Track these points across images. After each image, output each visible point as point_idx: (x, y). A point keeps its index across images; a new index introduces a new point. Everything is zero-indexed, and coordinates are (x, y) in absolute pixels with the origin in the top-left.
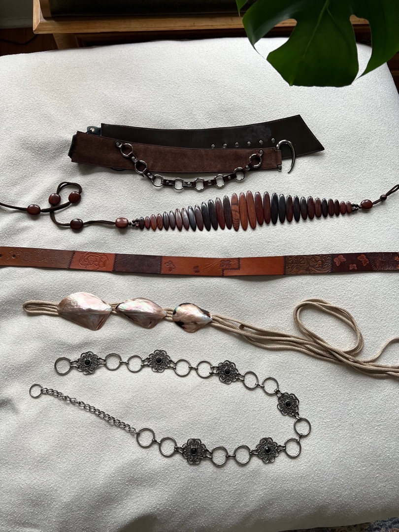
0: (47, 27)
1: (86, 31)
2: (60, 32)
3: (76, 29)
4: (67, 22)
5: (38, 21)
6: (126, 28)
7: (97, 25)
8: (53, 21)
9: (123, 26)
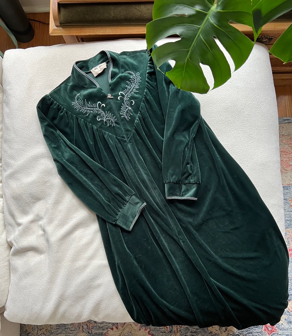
0: (58, 32)
1: (80, 34)
3: (75, 33)
4: (69, 29)
5: (52, 28)
6: (103, 33)
7: (86, 31)
8: (61, 28)
9: (102, 31)
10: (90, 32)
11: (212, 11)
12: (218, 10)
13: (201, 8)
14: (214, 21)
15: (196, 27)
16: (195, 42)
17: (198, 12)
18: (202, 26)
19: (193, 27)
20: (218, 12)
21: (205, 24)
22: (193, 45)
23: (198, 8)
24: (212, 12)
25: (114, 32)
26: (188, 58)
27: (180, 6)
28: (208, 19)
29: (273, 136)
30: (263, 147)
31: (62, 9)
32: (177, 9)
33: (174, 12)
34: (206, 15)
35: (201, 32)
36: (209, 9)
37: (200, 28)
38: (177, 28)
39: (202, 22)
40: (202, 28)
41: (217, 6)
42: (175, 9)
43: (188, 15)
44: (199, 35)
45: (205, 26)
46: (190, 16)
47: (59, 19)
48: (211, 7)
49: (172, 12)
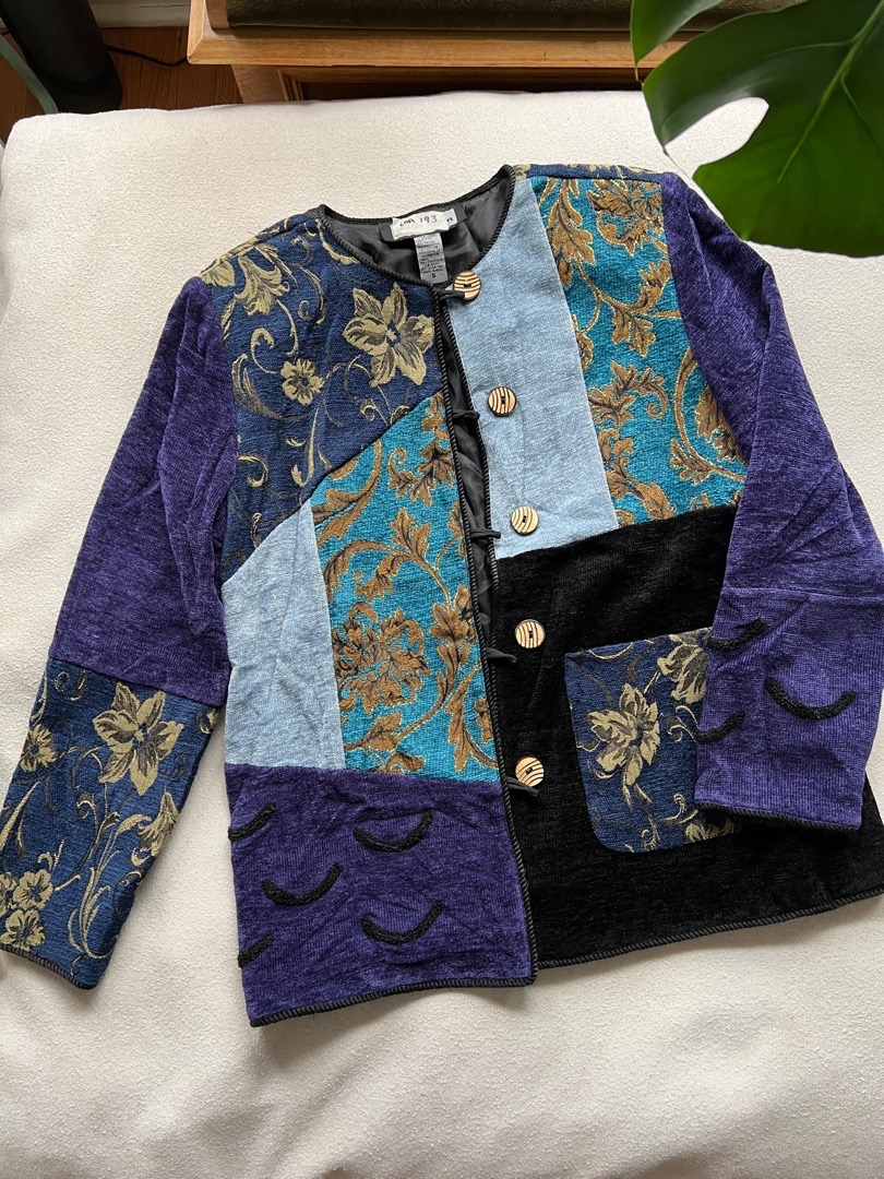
0: (217, 50)
1: (301, 62)
2: (244, 62)
3: (281, 57)
4: (260, 40)
5: (198, 34)
8: (232, 38)
10: (342, 56)
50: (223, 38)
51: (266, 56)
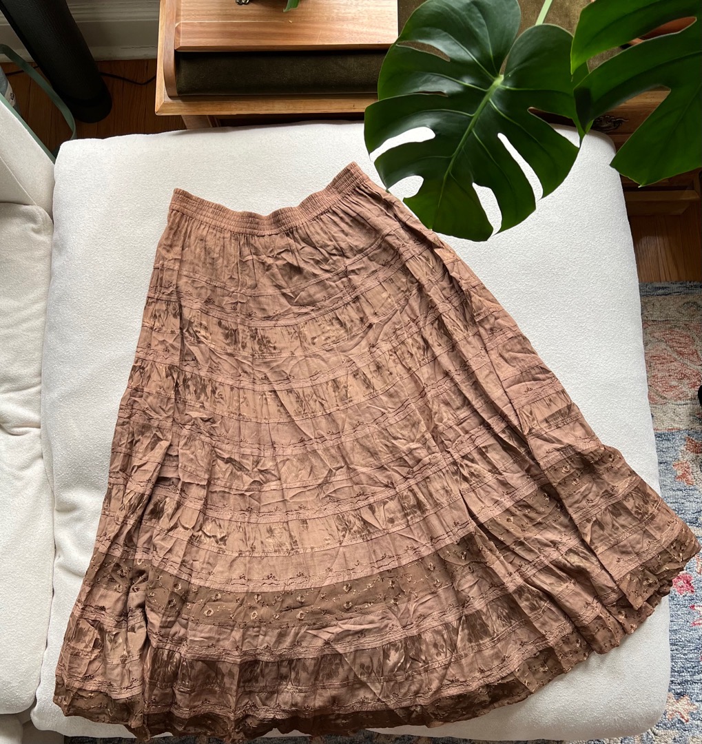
0: (172, 108)
1: (218, 113)
5: (161, 99)
6: (268, 110)
7: (233, 107)
8: (180, 101)
9: (264, 108)
10: (241, 110)
11: (495, 87)
12: (508, 87)
13: (473, 82)
14: (500, 107)
15: (465, 117)
16: (463, 143)
17: (466, 88)
18: (475, 115)
19: (459, 115)
20: (507, 90)
21: (481, 112)
22: (458, 149)
23: (467, 82)
24: (495, 90)
25: (291, 109)
26: (449, 173)
27: (432, 76)
28: (488, 101)
29: (629, 324)
30: (608, 348)
31: (183, 64)
32: (425, 82)
33: (420, 86)
34: (484, 94)
35: (474, 126)
36: (490, 83)
37: (472, 117)
38: (426, 116)
39: (477, 108)
40: (477, 119)
41: (505, 79)
42: (422, 81)
43: (448, 94)
44: (470, 132)
45: (482, 114)
46: (453, 96)
47: (178, 82)
48: (494, 80)
49: (417, 87)
50: (175, 102)
51: (198, 110)
